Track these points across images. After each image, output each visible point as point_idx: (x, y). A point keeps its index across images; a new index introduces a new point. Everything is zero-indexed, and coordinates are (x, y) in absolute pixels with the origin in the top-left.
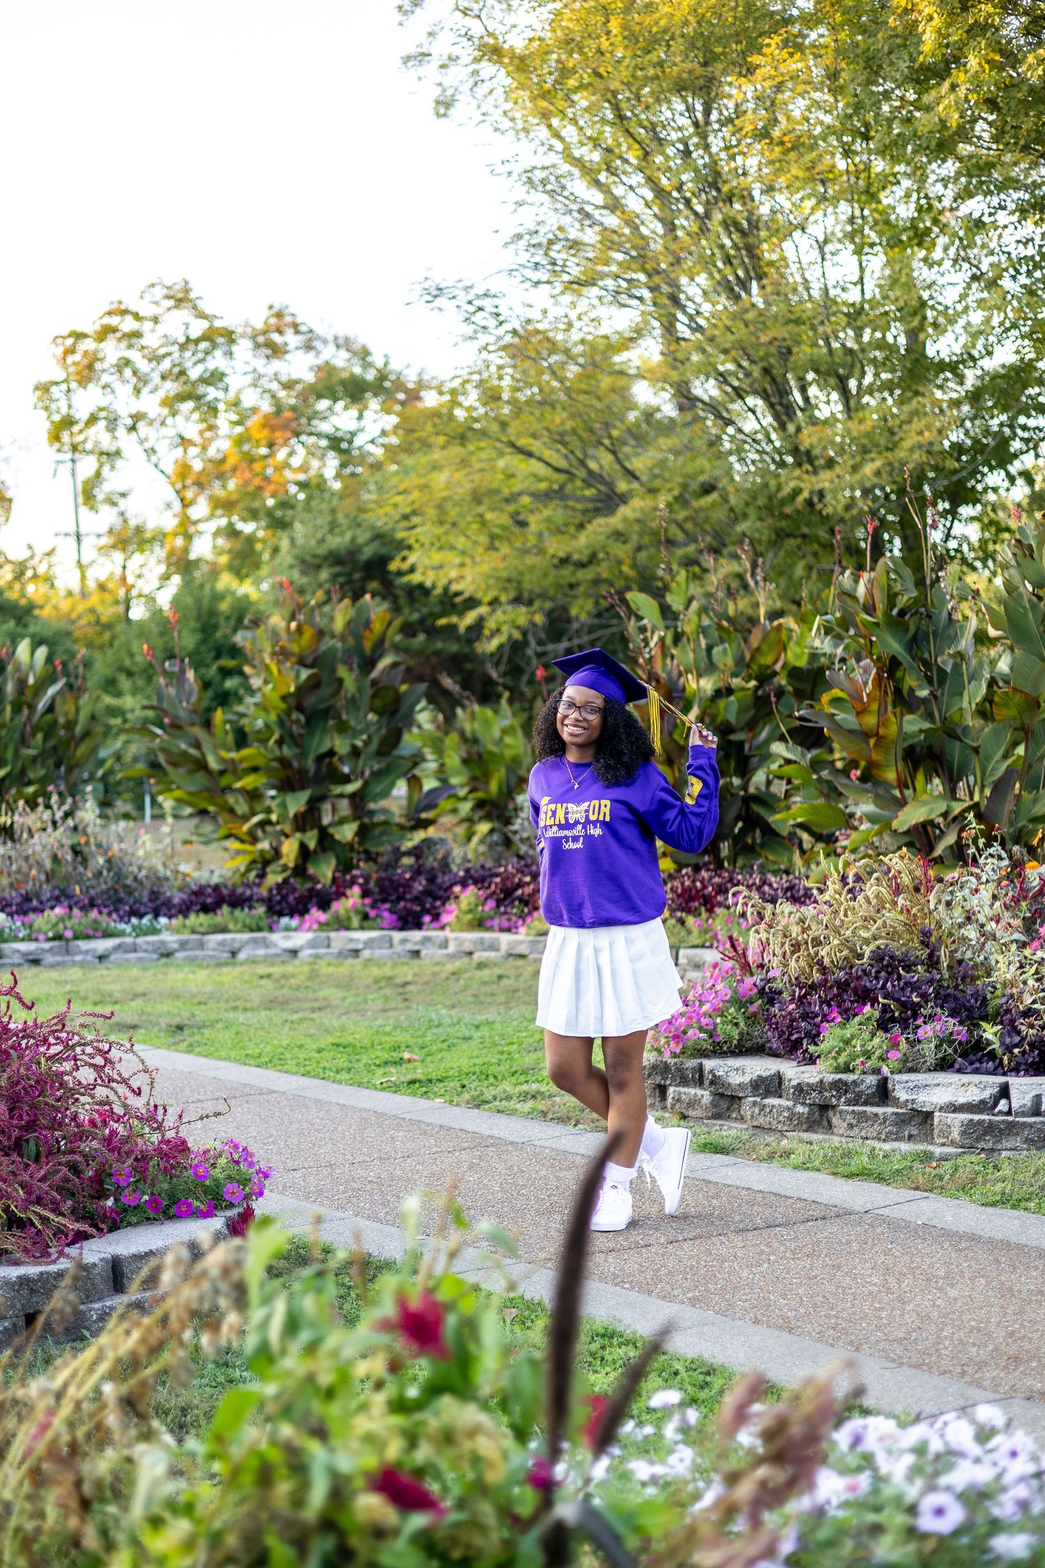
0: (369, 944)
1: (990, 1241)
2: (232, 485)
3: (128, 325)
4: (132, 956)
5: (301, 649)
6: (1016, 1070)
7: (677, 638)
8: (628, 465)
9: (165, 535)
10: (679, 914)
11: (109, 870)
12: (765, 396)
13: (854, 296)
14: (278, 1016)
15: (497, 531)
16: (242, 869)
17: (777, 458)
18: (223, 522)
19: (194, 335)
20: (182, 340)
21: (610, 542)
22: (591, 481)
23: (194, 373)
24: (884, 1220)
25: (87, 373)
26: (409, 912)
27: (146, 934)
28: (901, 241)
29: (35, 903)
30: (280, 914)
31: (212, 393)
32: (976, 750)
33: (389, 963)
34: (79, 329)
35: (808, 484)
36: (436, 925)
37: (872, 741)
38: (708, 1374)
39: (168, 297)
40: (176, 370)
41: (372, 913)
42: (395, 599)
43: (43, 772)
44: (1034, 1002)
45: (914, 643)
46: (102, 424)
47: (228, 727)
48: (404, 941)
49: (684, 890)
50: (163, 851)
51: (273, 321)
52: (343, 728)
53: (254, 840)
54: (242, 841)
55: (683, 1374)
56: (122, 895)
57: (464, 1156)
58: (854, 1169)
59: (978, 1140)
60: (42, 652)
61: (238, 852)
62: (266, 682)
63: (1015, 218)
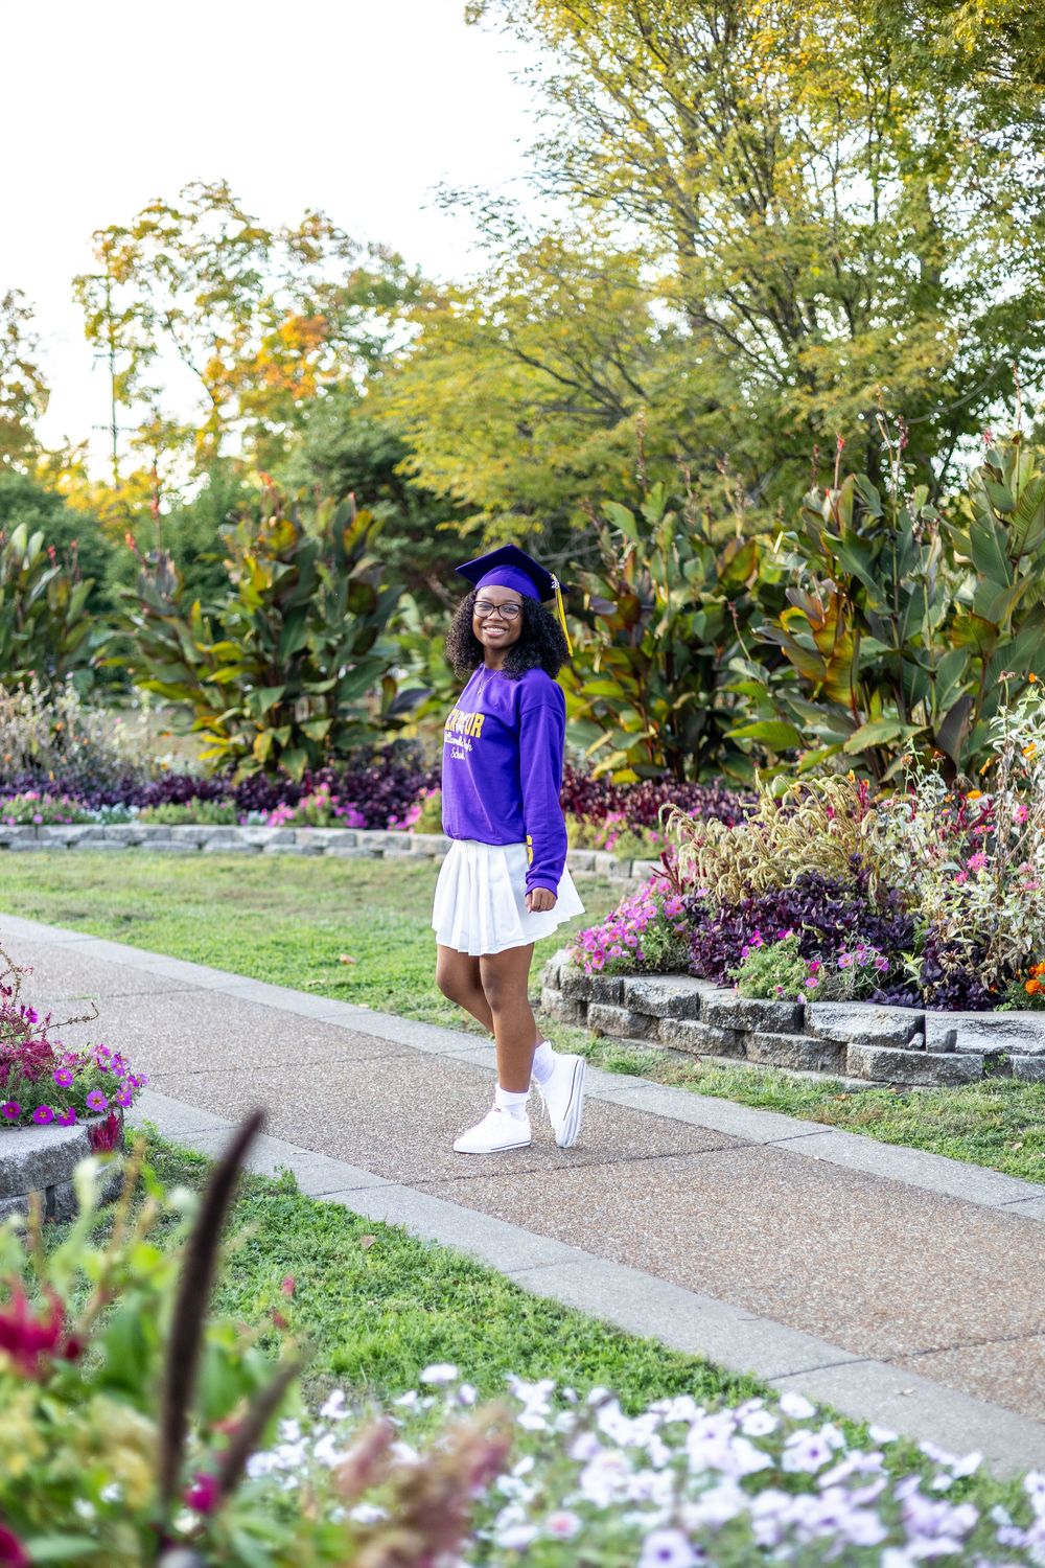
0: (333, 841)
1: (885, 1181)
2: (263, 386)
3: (167, 222)
4: (101, 843)
5: (281, 546)
6: (935, 1003)
7: (651, 550)
8: (634, 379)
9: (195, 432)
10: (636, 826)
11: (84, 758)
12: (771, 315)
13: (867, 219)
14: (228, 910)
15: (500, 438)
16: (215, 763)
17: (780, 377)
18: (253, 421)
19: (231, 237)
20: (219, 240)
21: (610, 454)
22: (599, 394)
23: (230, 273)
24: (782, 1154)
25: (125, 269)
26: (376, 812)
27: (116, 822)
28: (916, 168)
29: (7, 786)
30: (250, 808)
31: (246, 294)
32: (933, 676)
33: (351, 861)
34: (119, 225)
35: (807, 405)
36: (400, 826)
37: (828, 662)
38: (558, 1318)
39: (207, 197)
40: (212, 269)
41: (339, 812)
42: (405, 503)
43: (33, 657)
44: (958, 935)
45: (877, 564)
46: (139, 319)
47: (206, 620)
48: (368, 841)
49: (643, 803)
50: (139, 741)
51: (309, 225)
52: (319, 626)
53: (228, 734)
54: (218, 735)
55: (530, 1318)
56: (95, 782)
57: (373, 1065)
58: (761, 1098)
59: (889, 1073)
60: (38, 538)
61: (213, 745)
62: (244, 577)
63: (1028, 149)
